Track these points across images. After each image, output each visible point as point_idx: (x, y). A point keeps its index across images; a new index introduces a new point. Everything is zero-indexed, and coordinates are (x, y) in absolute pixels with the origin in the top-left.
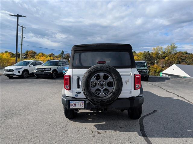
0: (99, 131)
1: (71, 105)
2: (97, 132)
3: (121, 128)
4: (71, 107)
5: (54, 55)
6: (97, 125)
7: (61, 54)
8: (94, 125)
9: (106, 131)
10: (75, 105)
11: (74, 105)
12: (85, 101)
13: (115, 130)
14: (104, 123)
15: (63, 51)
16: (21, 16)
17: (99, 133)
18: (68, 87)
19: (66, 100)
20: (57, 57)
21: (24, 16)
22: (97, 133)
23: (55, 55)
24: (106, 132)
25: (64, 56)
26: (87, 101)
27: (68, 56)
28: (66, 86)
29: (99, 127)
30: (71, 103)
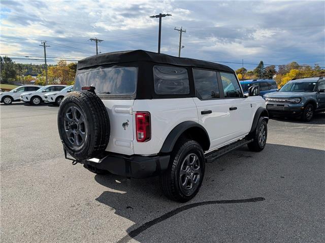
5: (245, 70)
7: (259, 67)
15: (262, 63)
16: (164, 16)
20: (251, 73)
21: (168, 15)
23: (248, 71)
25: (263, 71)
27: (270, 71)
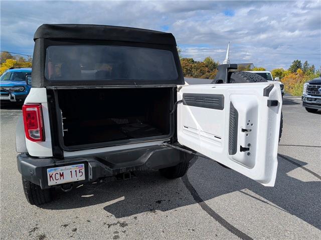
0: (122, 220)
1: (51, 177)
2: (118, 222)
3: (159, 202)
4: (51, 183)
6: (109, 206)
8: (105, 208)
9: (135, 216)
10: (62, 175)
11: (58, 176)
12: (86, 163)
13: (151, 210)
14: (123, 198)
17: (123, 225)
18: (39, 135)
19: (35, 167)
22: (118, 224)
24: (136, 218)
26: (90, 162)
28: (31, 132)
29: (118, 211)
30: (50, 172)
